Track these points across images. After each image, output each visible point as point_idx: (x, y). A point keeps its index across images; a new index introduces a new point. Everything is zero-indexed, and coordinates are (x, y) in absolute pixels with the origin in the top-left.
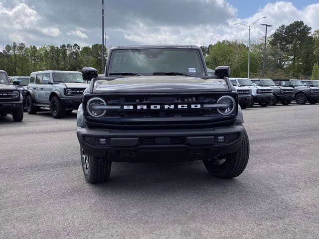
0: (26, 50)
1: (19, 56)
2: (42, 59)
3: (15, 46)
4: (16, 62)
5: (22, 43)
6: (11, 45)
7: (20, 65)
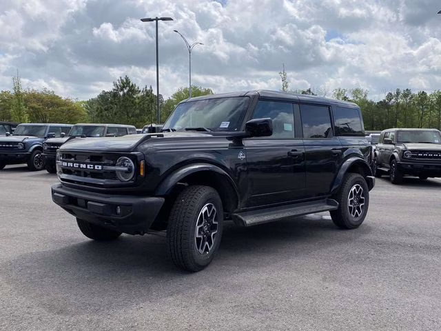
0: (412, 97)
1: (402, 105)
2: (432, 108)
3: (398, 93)
4: (398, 113)
5: (407, 90)
6: (394, 93)
7: (403, 117)
